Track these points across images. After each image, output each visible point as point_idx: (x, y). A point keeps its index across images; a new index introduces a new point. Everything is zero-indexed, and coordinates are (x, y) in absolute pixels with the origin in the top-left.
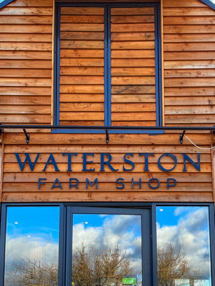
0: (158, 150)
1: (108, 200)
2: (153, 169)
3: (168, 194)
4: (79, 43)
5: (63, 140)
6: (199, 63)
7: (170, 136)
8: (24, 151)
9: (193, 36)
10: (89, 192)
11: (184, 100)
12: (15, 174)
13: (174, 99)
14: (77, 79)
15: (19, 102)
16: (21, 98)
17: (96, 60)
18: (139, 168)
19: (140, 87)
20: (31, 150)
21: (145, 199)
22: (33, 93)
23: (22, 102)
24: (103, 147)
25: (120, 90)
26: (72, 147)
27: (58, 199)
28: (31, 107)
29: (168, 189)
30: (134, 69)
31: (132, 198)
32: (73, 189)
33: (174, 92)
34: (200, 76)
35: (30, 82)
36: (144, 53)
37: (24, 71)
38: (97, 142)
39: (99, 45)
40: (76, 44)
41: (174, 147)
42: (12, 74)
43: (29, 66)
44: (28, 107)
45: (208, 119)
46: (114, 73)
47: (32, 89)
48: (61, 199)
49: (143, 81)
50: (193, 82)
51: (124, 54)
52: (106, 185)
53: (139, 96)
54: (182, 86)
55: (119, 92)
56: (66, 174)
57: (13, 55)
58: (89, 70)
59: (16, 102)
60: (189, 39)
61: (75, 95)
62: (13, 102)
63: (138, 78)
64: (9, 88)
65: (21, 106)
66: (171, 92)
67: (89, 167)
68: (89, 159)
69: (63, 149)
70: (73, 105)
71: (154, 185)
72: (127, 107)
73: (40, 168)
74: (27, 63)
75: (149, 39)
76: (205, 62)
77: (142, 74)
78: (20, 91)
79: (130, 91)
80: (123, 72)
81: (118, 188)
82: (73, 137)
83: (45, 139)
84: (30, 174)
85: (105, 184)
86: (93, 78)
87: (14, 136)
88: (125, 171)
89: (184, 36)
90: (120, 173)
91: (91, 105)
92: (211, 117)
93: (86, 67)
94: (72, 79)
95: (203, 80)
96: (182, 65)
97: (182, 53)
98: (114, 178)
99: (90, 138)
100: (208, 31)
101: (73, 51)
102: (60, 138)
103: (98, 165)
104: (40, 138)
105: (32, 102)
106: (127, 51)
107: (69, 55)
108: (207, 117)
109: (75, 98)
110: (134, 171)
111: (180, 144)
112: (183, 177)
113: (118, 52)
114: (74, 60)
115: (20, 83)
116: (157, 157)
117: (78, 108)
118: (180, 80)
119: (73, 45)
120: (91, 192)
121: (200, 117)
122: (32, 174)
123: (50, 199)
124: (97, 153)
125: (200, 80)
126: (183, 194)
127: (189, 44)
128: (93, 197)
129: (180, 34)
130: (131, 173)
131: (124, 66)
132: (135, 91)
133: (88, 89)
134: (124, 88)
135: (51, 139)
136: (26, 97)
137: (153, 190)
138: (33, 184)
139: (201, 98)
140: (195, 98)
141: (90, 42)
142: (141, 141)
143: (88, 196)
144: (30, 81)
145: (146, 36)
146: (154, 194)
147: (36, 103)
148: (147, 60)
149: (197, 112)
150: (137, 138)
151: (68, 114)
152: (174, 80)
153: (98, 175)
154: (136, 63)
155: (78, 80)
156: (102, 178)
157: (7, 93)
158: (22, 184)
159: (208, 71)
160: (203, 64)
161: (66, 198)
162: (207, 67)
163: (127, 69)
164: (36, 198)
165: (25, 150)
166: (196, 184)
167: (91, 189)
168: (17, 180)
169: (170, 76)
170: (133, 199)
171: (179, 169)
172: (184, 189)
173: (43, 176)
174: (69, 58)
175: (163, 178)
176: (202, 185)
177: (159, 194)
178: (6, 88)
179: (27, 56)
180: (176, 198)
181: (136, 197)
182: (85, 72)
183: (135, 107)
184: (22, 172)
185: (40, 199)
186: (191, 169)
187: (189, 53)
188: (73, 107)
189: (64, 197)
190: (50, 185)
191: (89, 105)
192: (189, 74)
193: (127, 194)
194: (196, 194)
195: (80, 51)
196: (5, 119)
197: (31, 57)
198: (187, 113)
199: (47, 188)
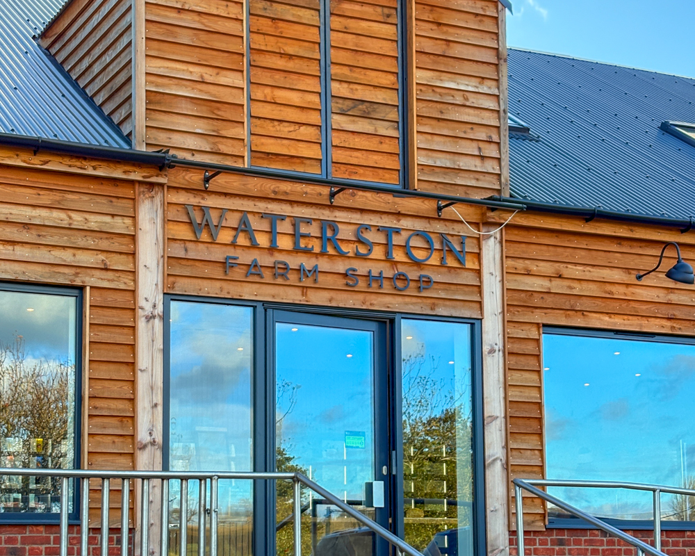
0: (406, 223)
1: (334, 304)
2: (398, 256)
3: (419, 300)
4: (280, 8)
5: (263, 189)
6: (465, 80)
7: (423, 202)
8: (199, 203)
9: (459, 31)
10: (303, 287)
11: (444, 142)
12: (185, 243)
13: (429, 137)
14: (278, 76)
15: (192, 110)
16: (195, 103)
17: (307, 44)
18: (378, 253)
19: (376, 106)
20: (210, 201)
21: (388, 307)
22: (214, 96)
23: (197, 111)
24: (324, 209)
25: (345, 108)
26: (275, 203)
27: (256, 295)
28: (211, 121)
29: (420, 292)
30: (365, 70)
31: (369, 303)
32: (280, 281)
33: (431, 125)
34: (468, 104)
35: (209, 74)
36: (380, 46)
37: (197, 50)
38: (315, 199)
39: (311, 17)
40: (274, 8)
41: (427, 220)
42: (177, 54)
43: (206, 44)
44: (206, 121)
45: (477, 180)
46: (336, 75)
47: (211, 88)
48: (261, 295)
49: (379, 96)
50: (458, 112)
51: (350, 41)
52: (330, 277)
53: (374, 121)
54: (443, 117)
55: (344, 110)
56: (266, 251)
57: (179, 16)
58: (296, 61)
59: (187, 109)
60: (451, 34)
61: (274, 106)
62: (181, 108)
63: (372, 88)
64: (174, 80)
65: (194, 118)
66: (426, 124)
67: (303, 243)
68: (304, 229)
69: (262, 206)
70: (272, 124)
71: (399, 284)
72: (356, 140)
73: (225, 236)
74: (203, 36)
75: (390, 20)
76: (473, 79)
77: (378, 83)
78: (193, 89)
79: (360, 110)
80: (349, 74)
81: (347, 285)
82: (278, 185)
83: (235, 184)
84: (209, 245)
85: (327, 274)
86: (303, 78)
87: (184, 174)
88: (358, 256)
89: (445, 29)
90: (349, 257)
91: (299, 127)
92: (481, 177)
93: (291, 57)
94: (269, 74)
95: (471, 111)
96: (441, 80)
97: (441, 58)
98: (341, 266)
99: (305, 190)
100: (479, 26)
101: (269, 22)
102: (259, 185)
103: (315, 240)
104: (226, 182)
105: (214, 113)
106: (354, 36)
107: (265, 30)
108: (477, 176)
109: (274, 112)
110: (370, 257)
111: (437, 217)
112: (440, 273)
113: (341, 35)
114: (272, 38)
115: (191, 72)
116: (405, 235)
117: (280, 131)
118: (439, 106)
119: (270, 10)
120: (307, 287)
121: (466, 175)
122: (213, 246)
123: (244, 295)
124: (314, 219)
125: (468, 110)
126: (441, 302)
127: (452, 44)
128: (311, 297)
129: (439, 24)
130: (365, 259)
131: (351, 64)
132: (369, 113)
133: (295, 98)
134: (349, 103)
135: (244, 185)
136: (202, 102)
137: (398, 292)
138: (215, 264)
139: (468, 142)
140: (460, 141)
141: (297, 9)
142: (383, 205)
143: (303, 295)
144: (208, 72)
145: (383, 14)
146: (399, 299)
147: (218, 115)
148: (386, 59)
149: (462, 166)
150: (376, 200)
151: (264, 140)
152: (431, 104)
153: (317, 258)
154: (369, 61)
155: (279, 79)
156: (324, 264)
157: (171, 89)
158: (197, 264)
159: (479, 96)
160: (471, 84)
161: (269, 295)
162: (477, 90)
163: (355, 69)
164: (221, 291)
165: (202, 201)
166: (459, 287)
167: (307, 282)
168: (191, 255)
169: (426, 96)
170: (371, 304)
171: (434, 260)
172: (443, 295)
173: (231, 252)
174: (264, 34)
175: (413, 274)
176: (466, 289)
177: (407, 300)
178: (168, 79)
179: (203, 23)
180: (432, 309)
181: (375, 302)
182: (291, 65)
183: (369, 142)
184: (197, 241)
185: (228, 293)
186: (451, 262)
187: (452, 60)
188: (271, 128)
189: (267, 294)
190: (242, 269)
191: (297, 127)
192: (452, 98)
193: (361, 297)
194: (458, 303)
195: (281, 24)
196: (170, 138)
197: (209, 27)
198: (448, 165)
199: (238, 274)
